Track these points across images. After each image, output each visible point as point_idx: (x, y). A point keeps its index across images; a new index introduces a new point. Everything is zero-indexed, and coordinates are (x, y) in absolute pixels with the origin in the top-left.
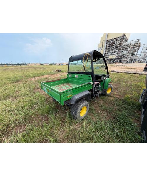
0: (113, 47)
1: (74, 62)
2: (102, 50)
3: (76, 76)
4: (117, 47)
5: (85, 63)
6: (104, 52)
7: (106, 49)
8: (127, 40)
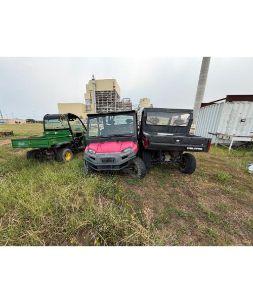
0: (105, 101)
1: (50, 121)
2: (91, 103)
3: (56, 133)
4: (111, 103)
5: (62, 122)
6: (95, 106)
7: (97, 103)
8: (118, 97)
